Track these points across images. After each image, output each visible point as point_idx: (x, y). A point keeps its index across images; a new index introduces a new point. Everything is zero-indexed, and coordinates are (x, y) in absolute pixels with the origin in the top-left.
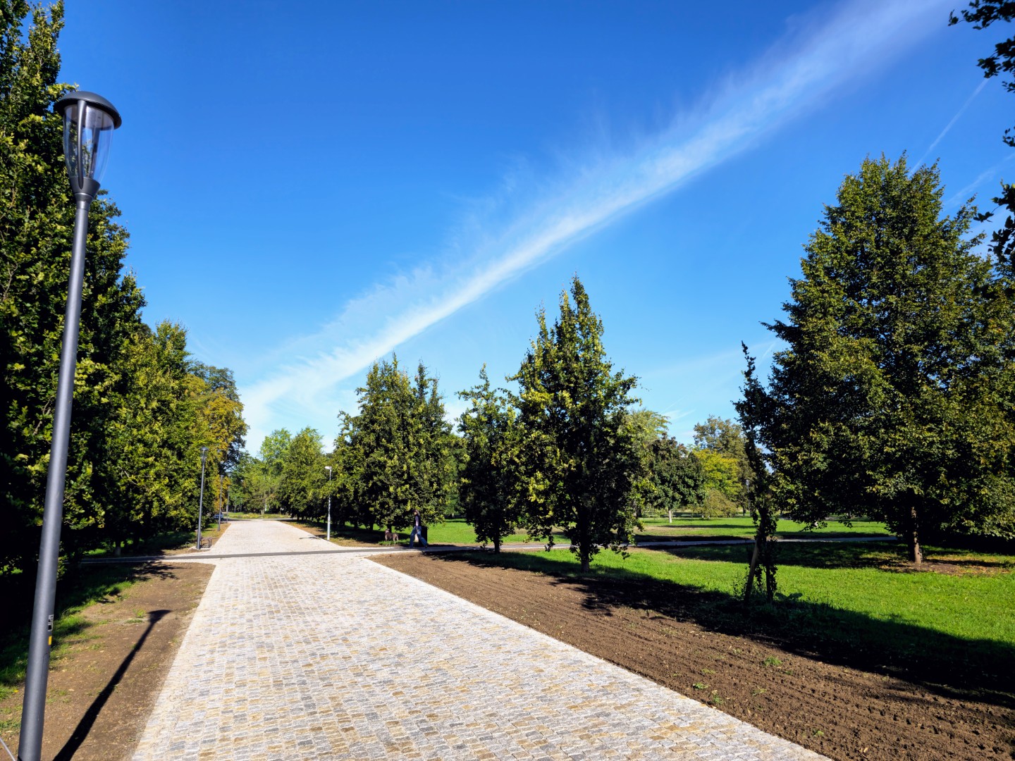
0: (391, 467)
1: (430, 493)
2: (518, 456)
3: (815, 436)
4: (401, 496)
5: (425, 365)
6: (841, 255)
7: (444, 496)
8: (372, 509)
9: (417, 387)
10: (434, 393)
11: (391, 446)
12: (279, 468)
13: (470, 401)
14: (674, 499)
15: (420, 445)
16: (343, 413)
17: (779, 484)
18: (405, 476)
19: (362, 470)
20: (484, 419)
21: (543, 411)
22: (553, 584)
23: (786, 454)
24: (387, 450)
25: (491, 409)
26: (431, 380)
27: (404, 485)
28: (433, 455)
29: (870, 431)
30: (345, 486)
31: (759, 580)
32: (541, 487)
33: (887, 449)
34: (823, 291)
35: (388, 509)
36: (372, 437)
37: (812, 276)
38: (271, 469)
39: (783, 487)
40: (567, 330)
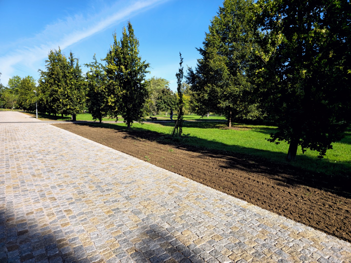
0: (60, 92)
1: (77, 103)
2: (105, 89)
3: (206, 88)
4: (65, 103)
5: (72, 53)
6: (221, 26)
7: (83, 104)
8: (53, 107)
9: (70, 62)
10: (77, 65)
11: (60, 84)
12: (17, 91)
13: (89, 68)
14: (168, 108)
15: (72, 84)
16: (40, 70)
17: (194, 103)
18: (66, 96)
19: (49, 93)
20: (95, 75)
21: (114, 73)
22: (116, 132)
23: (197, 94)
24: (58, 86)
25: (98, 72)
26: (75, 59)
27: (66, 99)
28: (78, 89)
29: (222, 87)
30: (42, 99)
31: (177, 130)
32: (113, 100)
33: (225, 93)
34: (214, 38)
35: (60, 108)
36: (52, 80)
37: (212, 32)
38: (14, 92)
39: (195, 104)
40: (125, 42)
